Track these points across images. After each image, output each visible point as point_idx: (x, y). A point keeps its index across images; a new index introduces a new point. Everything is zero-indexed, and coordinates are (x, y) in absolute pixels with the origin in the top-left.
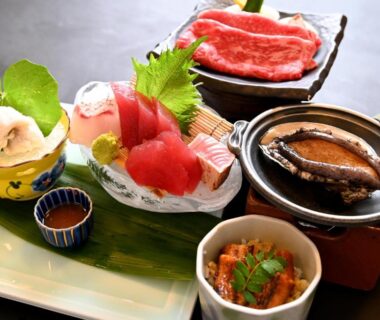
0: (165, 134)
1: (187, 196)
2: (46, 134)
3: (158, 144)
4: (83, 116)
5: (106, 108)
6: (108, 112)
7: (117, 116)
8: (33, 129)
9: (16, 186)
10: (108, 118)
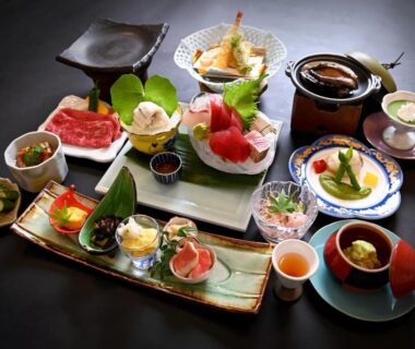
0: (233, 128)
1: (239, 163)
2: (170, 116)
3: (228, 133)
4: (191, 112)
5: (205, 108)
6: (205, 111)
7: (210, 114)
8: (164, 114)
9: (154, 145)
10: (205, 114)
